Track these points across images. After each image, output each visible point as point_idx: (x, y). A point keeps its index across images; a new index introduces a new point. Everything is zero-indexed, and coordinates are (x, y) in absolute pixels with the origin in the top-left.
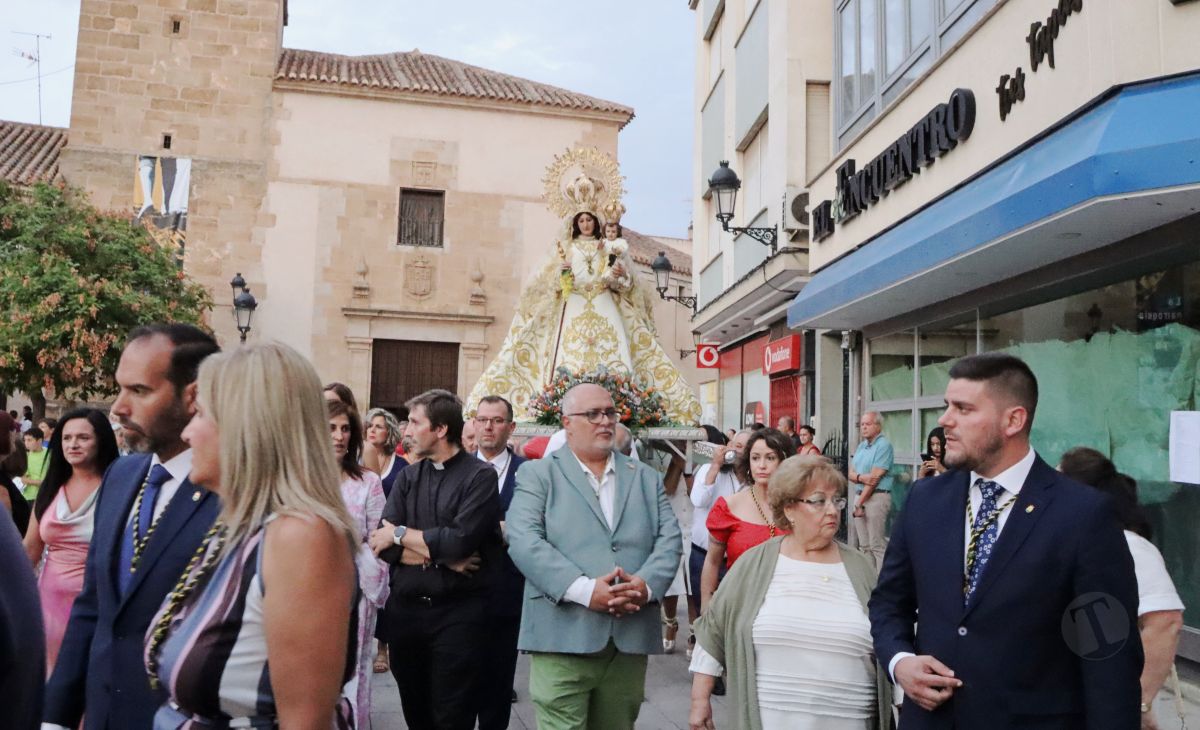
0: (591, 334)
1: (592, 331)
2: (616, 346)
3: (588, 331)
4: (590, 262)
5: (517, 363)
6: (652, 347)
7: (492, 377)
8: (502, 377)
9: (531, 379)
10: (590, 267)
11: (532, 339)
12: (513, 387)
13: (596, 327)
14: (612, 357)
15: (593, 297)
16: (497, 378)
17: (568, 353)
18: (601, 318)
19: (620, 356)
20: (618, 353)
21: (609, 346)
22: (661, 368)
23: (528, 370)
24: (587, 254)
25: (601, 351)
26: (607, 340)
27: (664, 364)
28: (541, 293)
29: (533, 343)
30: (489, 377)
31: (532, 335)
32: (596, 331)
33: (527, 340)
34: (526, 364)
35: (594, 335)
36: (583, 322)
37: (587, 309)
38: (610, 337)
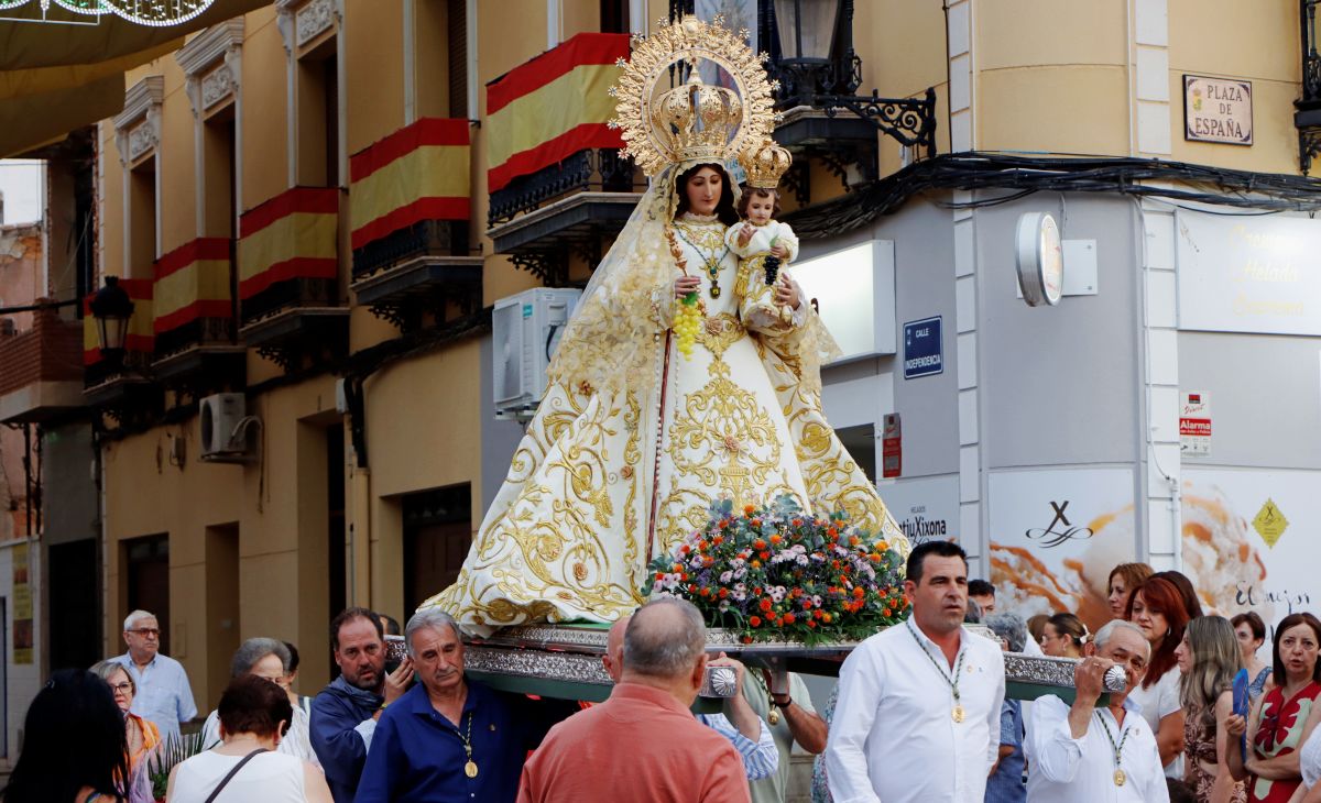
0: (728, 428)
1: (730, 421)
2: (777, 455)
3: (724, 421)
4: (713, 272)
5: (572, 496)
6: (831, 454)
7: (528, 524)
8: (547, 525)
9: (595, 526)
10: (715, 283)
11: (596, 442)
12: (567, 547)
13: (737, 414)
14: (773, 478)
15: (724, 349)
16: (538, 526)
17: (683, 469)
18: (743, 392)
19: (784, 476)
20: (779, 467)
21: (763, 452)
23: (589, 509)
24: (708, 253)
25: (751, 466)
26: (759, 441)
27: (856, 488)
28: (613, 340)
29: (598, 448)
30: (520, 524)
31: (596, 430)
32: (735, 421)
33: (588, 444)
34: (585, 494)
35: (735, 431)
36: (711, 403)
37: (715, 375)
38: (763, 434)
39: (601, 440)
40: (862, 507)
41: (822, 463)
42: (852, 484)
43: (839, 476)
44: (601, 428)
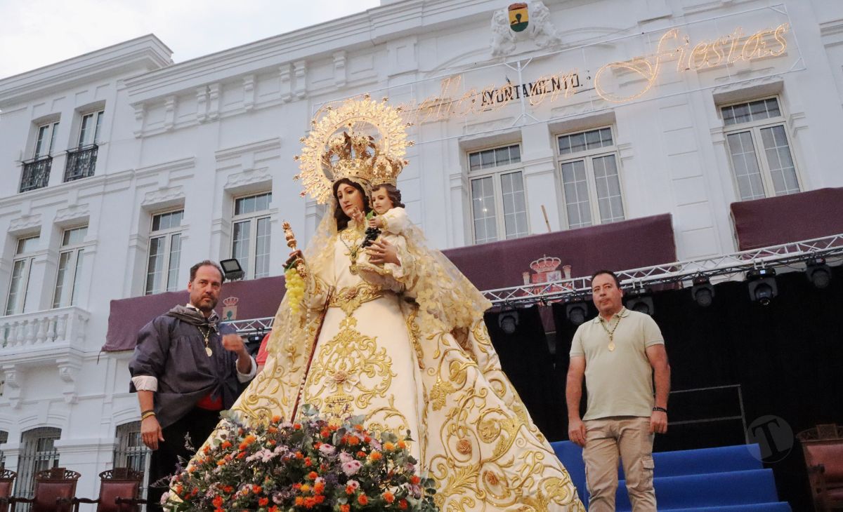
0: (343, 366)
1: (346, 360)
2: (387, 384)
3: (340, 361)
4: (353, 255)
10: (354, 263)
13: (354, 354)
14: (377, 402)
15: (357, 308)
17: (307, 401)
18: (366, 338)
20: (388, 394)
21: (369, 383)
22: (487, 418)
25: (357, 393)
26: (371, 373)
32: (351, 360)
35: (349, 366)
36: (335, 348)
37: (344, 328)
38: (376, 368)
39: (280, 389)
40: (497, 426)
41: (465, 393)
42: (487, 408)
43: (478, 401)
44: (280, 381)
